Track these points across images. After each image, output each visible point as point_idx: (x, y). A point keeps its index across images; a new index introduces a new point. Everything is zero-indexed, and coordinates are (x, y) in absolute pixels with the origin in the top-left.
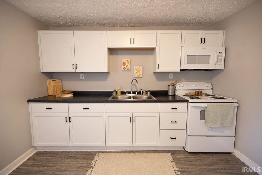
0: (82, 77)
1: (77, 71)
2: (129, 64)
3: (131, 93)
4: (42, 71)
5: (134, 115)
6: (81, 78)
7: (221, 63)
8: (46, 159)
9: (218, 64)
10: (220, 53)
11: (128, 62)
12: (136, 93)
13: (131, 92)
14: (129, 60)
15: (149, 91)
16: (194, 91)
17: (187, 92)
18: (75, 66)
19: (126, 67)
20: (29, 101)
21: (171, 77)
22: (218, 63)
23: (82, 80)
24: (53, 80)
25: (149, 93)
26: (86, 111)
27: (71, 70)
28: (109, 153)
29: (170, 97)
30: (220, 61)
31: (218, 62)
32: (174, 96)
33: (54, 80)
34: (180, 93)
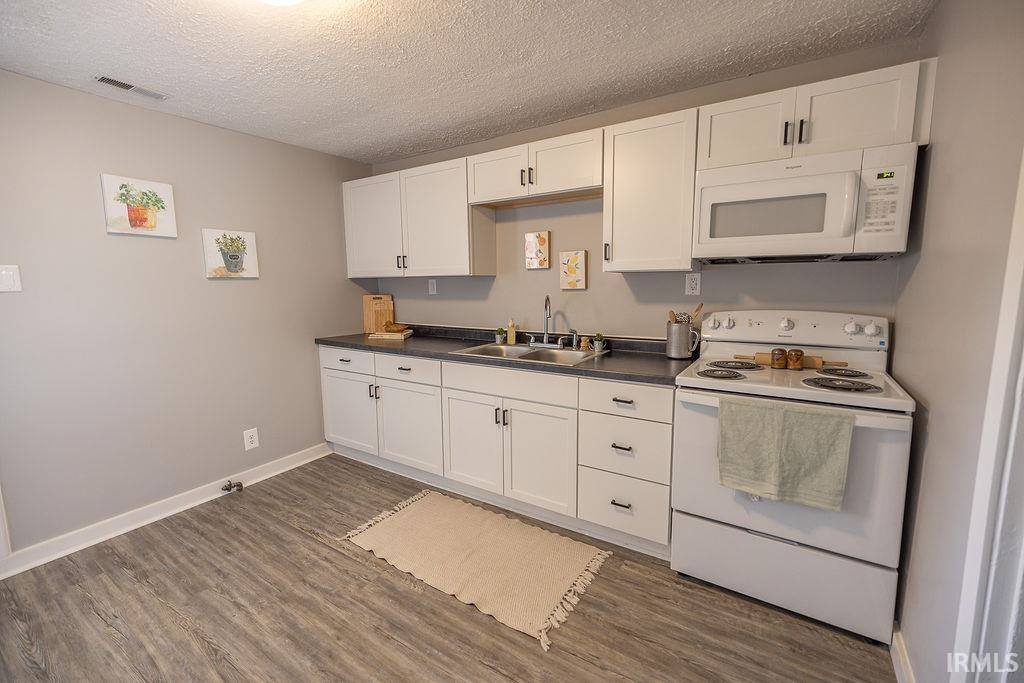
0: (432, 289)
1: (408, 273)
3: (542, 342)
4: (351, 275)
5: (507, 405)
6: (430, 292)
7: (887, 224)
8: (337, 471)
9: (866, 231)
10: (880, 176)
12: (559, 342)
13: (543, 339)
15: (600, 338)
16: (769, 349)
18: (402, 262)
20: (318, 341)
21: (691, 287)
22: (871, 224)
23: (433, 297)
24: (374, 296)
25: (597, 345)
26: (403, 376)
27: (392, 271)
28: (451, 497)
30: (884, 217)
31: (869, 221)
33: (378, 296)
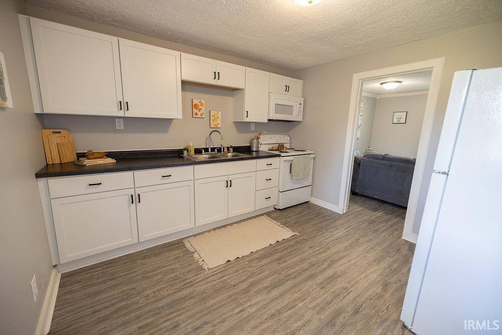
0: (120, 125)
1: (128, 114)
2: (203, 108)
3: (208, 152)
5: (230, 178)
6: (118, 128)
10: (300, 104)
11: (202, 105)
12: (215, 151)
13: (208, 150)
14: (203, 101)
15: (231, 147)
16: (277, 145)
17: (270, 146)
18: (123, 105)
19: (198, 112)
21: (253, 128)
22: (299, 114)
23: (120, 131)
24: (54, 130)
25: (231, 150)
27: (115, 112)
29: (254, 153)
32: (257, 151)
33: (57, 130)
34: (264, 148)
